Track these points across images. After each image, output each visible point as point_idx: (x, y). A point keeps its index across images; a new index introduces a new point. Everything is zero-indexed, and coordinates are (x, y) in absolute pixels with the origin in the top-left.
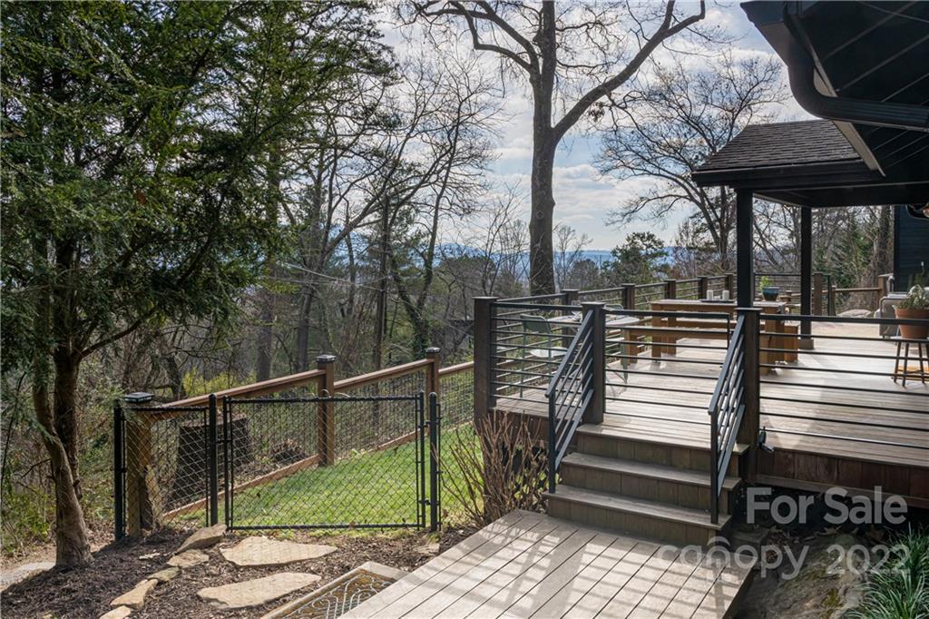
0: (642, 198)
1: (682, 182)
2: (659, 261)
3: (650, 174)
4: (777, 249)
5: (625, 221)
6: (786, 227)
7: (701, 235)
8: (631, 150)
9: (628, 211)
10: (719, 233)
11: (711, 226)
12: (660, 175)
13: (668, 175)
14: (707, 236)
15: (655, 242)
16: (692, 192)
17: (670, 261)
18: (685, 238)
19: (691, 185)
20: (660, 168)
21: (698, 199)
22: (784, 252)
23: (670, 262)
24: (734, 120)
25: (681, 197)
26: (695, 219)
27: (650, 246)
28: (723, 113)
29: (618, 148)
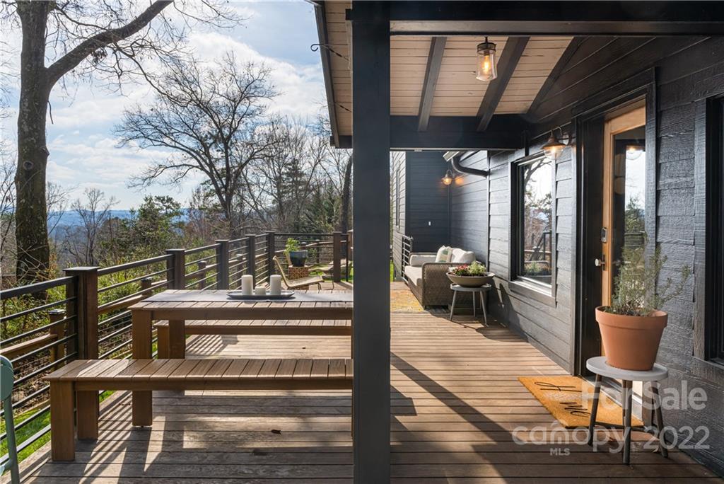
0: (160, 166)
1: (195, 154)
2: (175, 220)
3: (167, 145)
4: (266, 210)
5: (145, 184)
6: (272, 194)
7: (210, 198)
8: (151, 124)
9: (148, 176)
10: (224, 197)
11: (218, 191)
12: (175, 147)
13: (180, 146)
14: (215, 200)
15: (173, 204)
16: (203, 163)
17: (184, 218)
18: (197, 200)
19: (202, 158)
20: (176, 142)
21: (208, 169)
22: (269, 213)
23: (185, 220)
24: (236, 108)
25: (193, 167)
26: (206, 186)
27: (169, 207)
28: (227, 102)
29: (138, 121)
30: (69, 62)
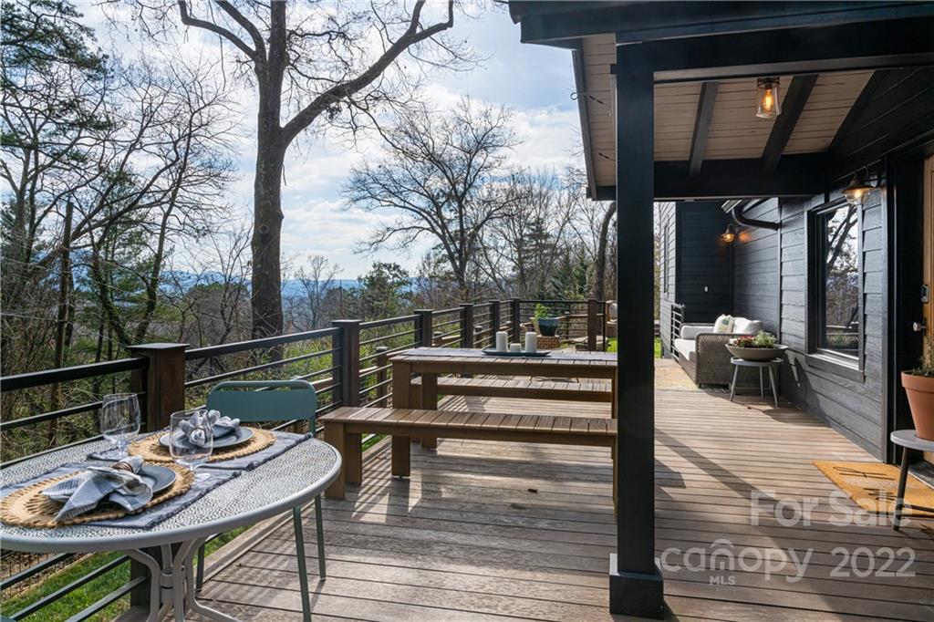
0: (388, 229)
1: (425, 215)
2: (406, 289)
3: (396, 205)
4: (504, 278)
5: (372, 249)
6: (512, 260)
7: (442, 265)
8: (378, 183)
9: (375, 240)
10: (458, 263)
11: (451, 257)
12: (405, 207)
13: (410, 206)
14: (448, 266)
15: (400, 272)
16: (435, 225)
17: (414, 288)
18: (427, 268)
19: (433, 219)
20: (405, 201)
21: (439, 231)
22: (509, 282)
23: (413, 290)
24: (471, 160)
25: (424, 229)
26: (437, 251)
27: (395, 276)
28: (461, 154)
29: (365, 180)
30: (303, 120)
